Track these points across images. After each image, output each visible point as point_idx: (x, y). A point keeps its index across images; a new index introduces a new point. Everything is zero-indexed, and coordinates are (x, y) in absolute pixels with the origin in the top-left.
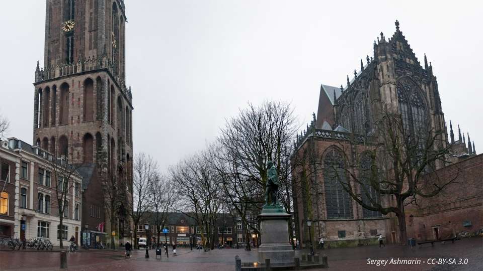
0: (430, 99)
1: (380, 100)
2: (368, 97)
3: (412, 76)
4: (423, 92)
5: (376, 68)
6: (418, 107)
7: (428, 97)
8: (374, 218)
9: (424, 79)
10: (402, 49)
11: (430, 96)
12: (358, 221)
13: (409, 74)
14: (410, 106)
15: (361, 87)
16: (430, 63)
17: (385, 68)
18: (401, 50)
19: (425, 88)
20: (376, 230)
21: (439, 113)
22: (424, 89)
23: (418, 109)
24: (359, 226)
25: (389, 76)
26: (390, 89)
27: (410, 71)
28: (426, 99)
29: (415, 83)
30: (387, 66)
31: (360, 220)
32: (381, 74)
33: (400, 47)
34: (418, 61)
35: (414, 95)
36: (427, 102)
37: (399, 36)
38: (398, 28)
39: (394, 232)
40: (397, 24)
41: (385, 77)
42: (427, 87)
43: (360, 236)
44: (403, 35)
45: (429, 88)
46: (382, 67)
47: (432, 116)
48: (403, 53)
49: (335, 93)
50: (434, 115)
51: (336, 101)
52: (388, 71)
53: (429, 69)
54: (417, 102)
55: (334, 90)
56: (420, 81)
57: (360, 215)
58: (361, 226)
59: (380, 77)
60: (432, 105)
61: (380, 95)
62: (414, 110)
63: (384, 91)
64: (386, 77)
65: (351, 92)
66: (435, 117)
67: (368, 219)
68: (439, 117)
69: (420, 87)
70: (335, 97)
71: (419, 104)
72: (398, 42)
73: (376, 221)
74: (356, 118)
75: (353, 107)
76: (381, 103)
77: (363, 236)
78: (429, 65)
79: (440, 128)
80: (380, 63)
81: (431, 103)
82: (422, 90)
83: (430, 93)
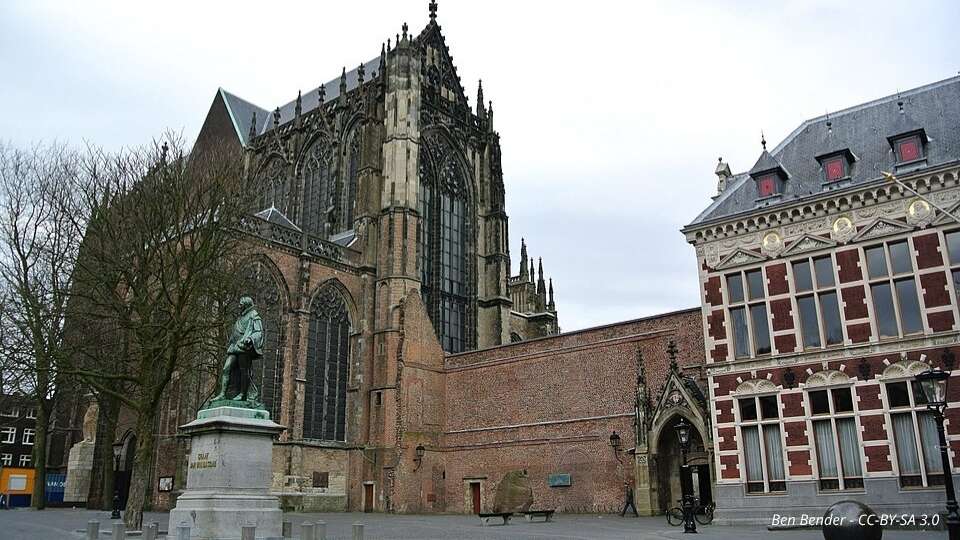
0: (482, 181)
1: (381, 172)
2: (345, 154)
3: (451, 128)
4: (468, 166)
5: (381, 99)
6: (452, 196)
7: (478, 177)
8: (326, 444)
9: (473, 137)
10: (436, 64)
11: (482, 176)
12: (288, 448)
13: (445, 122)
14: (438, 193)
15: (332, 129)
16: (490, 103)
17: (402, 104)
18: (434, 66)
19: (474, 157)
20: (327, 474)
21: (498, 215)
22: (470, 159)
23: (452, 201)
24: (290, 459)
25: (409, 125)
26: (408, 151)
27: (447, 115)
28: (473, 181)
29: (455, 143)
30: (409, 100)
31: (292, 444)
32: (391, 113)
33: (433, 59)
34: (466, 94)
35: (448, 168)
36: (474, 188)
37: (433, 34)
38: (433, 16)
39: (369, 483)
40: (433, 7)
41: (399, 123)
42: (477, 156)
43: (287, 484)
44: (443, 33)
45: (482, 158)
46: (396, 101)
47: (481, 222)
48: (436, 74)
49: (254, 120)
50: (487, 219)
51: (253, 138)
52: (408, 113)
53: (485, 117)
54: (452, 185)
55: (253, 113)
56: (466, 141)
57: (296, 433)
58: (294, 460)
59: (389, 121)
60: (483, 196)
61: (381, 159)
62: (446, 201)
63: (394, 153)
64: (402, 125)
65: (302, 131)
66: (488, 223)
67: (312, 443)
68: (498, 224)
69: (463, 153)
70: (253, 130)
71: (455, 190)
72: (429, 48)
73: (331, 451)
74: (302, 193)
75: (300, 167)
76: (382, 180)
77: (296, 485)
78: (487, 106)
79: (498, 249)
80: (394, 90)
81: (483, 191)
82: (467, 162)
83: (481, 170)
